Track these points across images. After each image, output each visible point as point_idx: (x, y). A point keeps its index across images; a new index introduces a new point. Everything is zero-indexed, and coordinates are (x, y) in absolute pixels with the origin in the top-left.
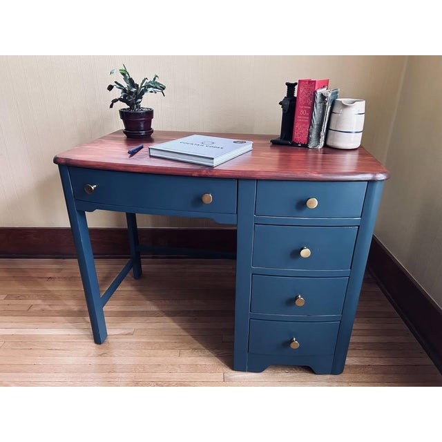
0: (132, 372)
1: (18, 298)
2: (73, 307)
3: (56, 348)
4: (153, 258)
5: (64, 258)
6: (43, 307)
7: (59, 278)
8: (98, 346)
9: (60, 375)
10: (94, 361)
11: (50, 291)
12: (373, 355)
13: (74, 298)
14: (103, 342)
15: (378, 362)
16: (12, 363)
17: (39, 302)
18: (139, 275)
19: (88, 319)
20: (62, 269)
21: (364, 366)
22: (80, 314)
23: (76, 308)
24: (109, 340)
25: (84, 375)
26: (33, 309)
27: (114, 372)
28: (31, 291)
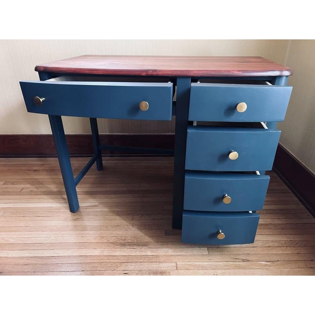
0: (98, 230)
1: (13, 183)
2: (53, 189)
3: (43, 215)
4: (110, 156)
5: (45, 157)
6: (32, 189)
7: (42, 170)
8: (73, 214)
9: (46, 233)
10: (70, 223)
11: (36, 179)
12: (272, 217)
13: (54, 183)
14: (77, 211)
15: (277, 222)
16: (9, 226)
17: (29, 186)
18: (100, 167)
19: (65, 197)
20: (44, 164)
21: (267, 225)
22: (59, 193)
23: (56, 190)
24: (81, 210)
25: (64, 232)
26: (24, 190)
27: (85, 230)
28: (23, 179)
